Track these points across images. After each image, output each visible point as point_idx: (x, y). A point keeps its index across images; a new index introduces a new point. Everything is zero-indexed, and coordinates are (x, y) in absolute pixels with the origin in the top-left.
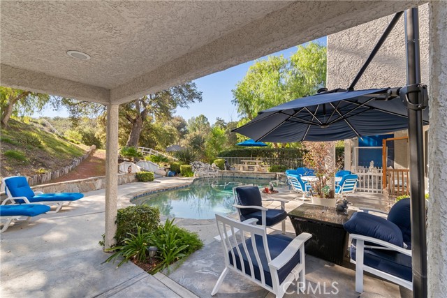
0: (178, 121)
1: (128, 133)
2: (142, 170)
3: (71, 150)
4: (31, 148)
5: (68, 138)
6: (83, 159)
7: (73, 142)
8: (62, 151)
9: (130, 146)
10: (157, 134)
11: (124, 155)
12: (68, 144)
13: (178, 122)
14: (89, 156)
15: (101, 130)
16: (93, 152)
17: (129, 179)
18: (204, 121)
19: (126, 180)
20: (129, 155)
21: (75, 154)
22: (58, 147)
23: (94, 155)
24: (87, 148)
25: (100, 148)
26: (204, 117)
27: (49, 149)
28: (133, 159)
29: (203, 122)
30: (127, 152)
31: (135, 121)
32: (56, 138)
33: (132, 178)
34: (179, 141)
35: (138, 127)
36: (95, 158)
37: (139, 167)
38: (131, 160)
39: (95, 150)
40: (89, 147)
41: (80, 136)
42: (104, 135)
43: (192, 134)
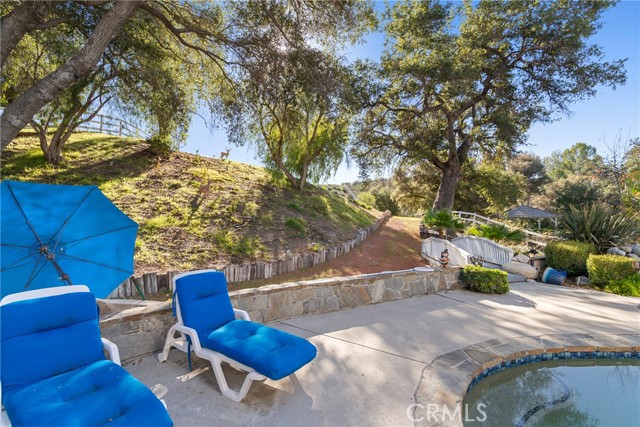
0: (525, 160)
1: (435, 190)
2: (472, 260)
3: (359, 217)
4: (314, 216)
5: (360, 202)
6: (371, 230)
7: (364, 206)
8: (347, 219)
9: (438, 208)
10: (489, 186)
11: (431, 225)
12: (357, 210)
13: (526, 163)
14: (381, 226)
15: (398, 189)
16: (386, 219)
17: (443, 282)
18: (584, 155)
19: (436, 284)
20: (439, 224)
21: (363, 222)
22: (343, 213)
23: (388, 224)
24: (378, 214)
25: (397, 215)
26: (585, 148)
27: (333, 216)
28: (444, 232)
29: (584, 157)
30: (434, 220)
31: (447, 165)
32: (347, 202)
33: (451, 280)
34: (527, 199)
35: (452, 175)
36: (388, 229)
37: (465, 254)
38: (441, 233)
39: (389, 217)
40: (382, 213)
41: (374, 200)
42: (401, 195)
43: (561, 182)
